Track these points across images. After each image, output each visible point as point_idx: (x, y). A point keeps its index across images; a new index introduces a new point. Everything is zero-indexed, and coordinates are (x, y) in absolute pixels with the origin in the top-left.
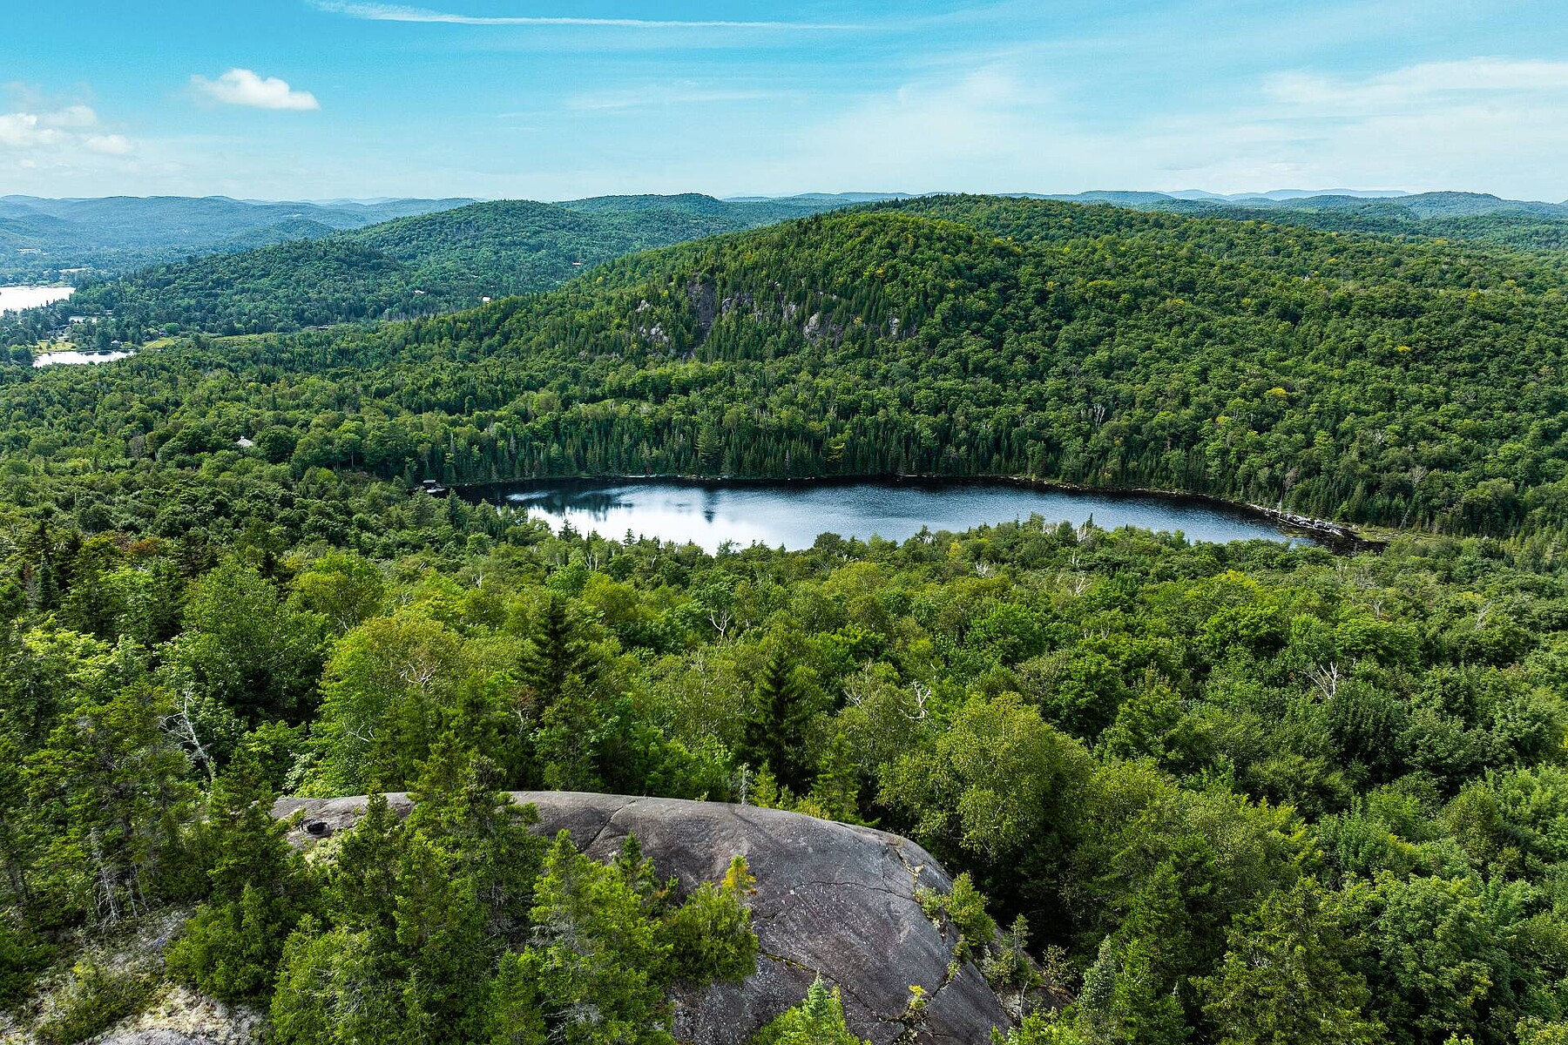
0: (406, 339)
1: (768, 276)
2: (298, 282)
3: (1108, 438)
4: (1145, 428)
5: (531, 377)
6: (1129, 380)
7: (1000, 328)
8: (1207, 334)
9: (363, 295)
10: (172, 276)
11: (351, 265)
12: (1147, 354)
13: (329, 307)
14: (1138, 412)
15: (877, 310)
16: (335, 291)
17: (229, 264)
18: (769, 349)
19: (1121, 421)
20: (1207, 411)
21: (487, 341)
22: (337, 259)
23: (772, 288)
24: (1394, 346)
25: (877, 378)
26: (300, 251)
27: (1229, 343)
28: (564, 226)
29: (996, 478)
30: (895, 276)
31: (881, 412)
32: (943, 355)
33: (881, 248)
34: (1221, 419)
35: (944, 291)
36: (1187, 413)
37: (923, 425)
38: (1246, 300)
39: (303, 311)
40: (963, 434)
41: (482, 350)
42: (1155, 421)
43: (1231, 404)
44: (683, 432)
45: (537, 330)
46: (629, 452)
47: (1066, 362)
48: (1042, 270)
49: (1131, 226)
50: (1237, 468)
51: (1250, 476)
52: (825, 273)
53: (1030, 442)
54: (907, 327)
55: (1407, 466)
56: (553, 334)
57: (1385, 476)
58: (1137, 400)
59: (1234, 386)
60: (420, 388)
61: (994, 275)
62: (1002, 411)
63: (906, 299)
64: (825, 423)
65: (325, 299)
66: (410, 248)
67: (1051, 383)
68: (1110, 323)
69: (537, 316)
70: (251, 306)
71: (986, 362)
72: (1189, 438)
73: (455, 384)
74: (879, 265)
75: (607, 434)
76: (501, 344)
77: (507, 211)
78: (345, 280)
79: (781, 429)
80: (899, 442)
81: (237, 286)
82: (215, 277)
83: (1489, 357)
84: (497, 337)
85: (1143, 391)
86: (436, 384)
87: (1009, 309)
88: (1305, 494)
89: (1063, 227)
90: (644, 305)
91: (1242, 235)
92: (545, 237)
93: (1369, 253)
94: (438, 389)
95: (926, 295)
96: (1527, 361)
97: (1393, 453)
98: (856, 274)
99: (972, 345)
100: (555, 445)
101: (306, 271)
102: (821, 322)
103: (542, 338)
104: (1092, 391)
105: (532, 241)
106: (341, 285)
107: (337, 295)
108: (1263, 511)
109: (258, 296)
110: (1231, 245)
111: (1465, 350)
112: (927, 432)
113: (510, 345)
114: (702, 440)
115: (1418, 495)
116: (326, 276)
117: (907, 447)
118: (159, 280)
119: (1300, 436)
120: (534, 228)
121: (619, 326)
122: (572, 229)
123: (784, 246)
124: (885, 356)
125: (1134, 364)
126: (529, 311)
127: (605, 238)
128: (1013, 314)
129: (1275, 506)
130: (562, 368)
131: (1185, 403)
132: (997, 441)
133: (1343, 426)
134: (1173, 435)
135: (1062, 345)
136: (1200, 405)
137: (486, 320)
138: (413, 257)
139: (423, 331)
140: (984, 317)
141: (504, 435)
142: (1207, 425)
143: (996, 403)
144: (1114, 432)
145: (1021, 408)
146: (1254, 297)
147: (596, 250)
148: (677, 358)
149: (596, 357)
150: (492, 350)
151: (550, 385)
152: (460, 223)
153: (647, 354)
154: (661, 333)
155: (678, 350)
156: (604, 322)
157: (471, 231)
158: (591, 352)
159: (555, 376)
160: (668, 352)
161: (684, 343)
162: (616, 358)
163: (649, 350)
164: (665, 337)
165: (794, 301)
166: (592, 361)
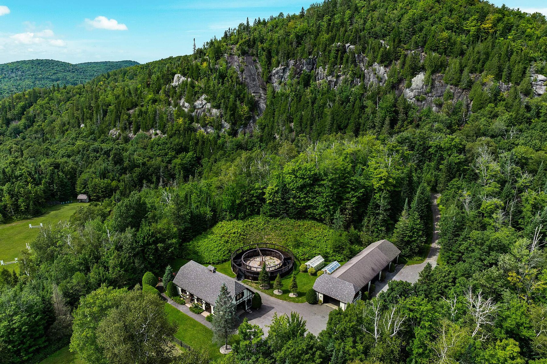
5: (57, 166)
21: (14, 124)
23: (345, 50)
28: (69, 71)
41: (8, 133)
45: (59, 114)
56: (77, 114)
69: (59, 103)
76: (26, 127)
77: (39, 64)
84: (23, 121)
90: (180, 79)
92: (60, 75)
102: (430, 83)
103: (65, 119)
113: (35, 127)
120: (53, 71)
121: (154, 101)
122: (73, 72)
126: (51, 99)
127: (91, 76)
130: (96, 150)
137: (11, 107)
148: (234, 133)
149: (131, 135)
150: (17, 132)
151: (84, 176)
152: (13, 69)
153: (195, 130)
154: (209, 106)
155: (234, 124)
156: (135, 99)
157: (20, 73)
158: (124, 129)
159: (89, 163)
160: (222, 126)
161: (240, 116)
162: (155, 134)
163: (196, 125)
164: (214, 111)
165: (381, 62)
166: (127, 140)
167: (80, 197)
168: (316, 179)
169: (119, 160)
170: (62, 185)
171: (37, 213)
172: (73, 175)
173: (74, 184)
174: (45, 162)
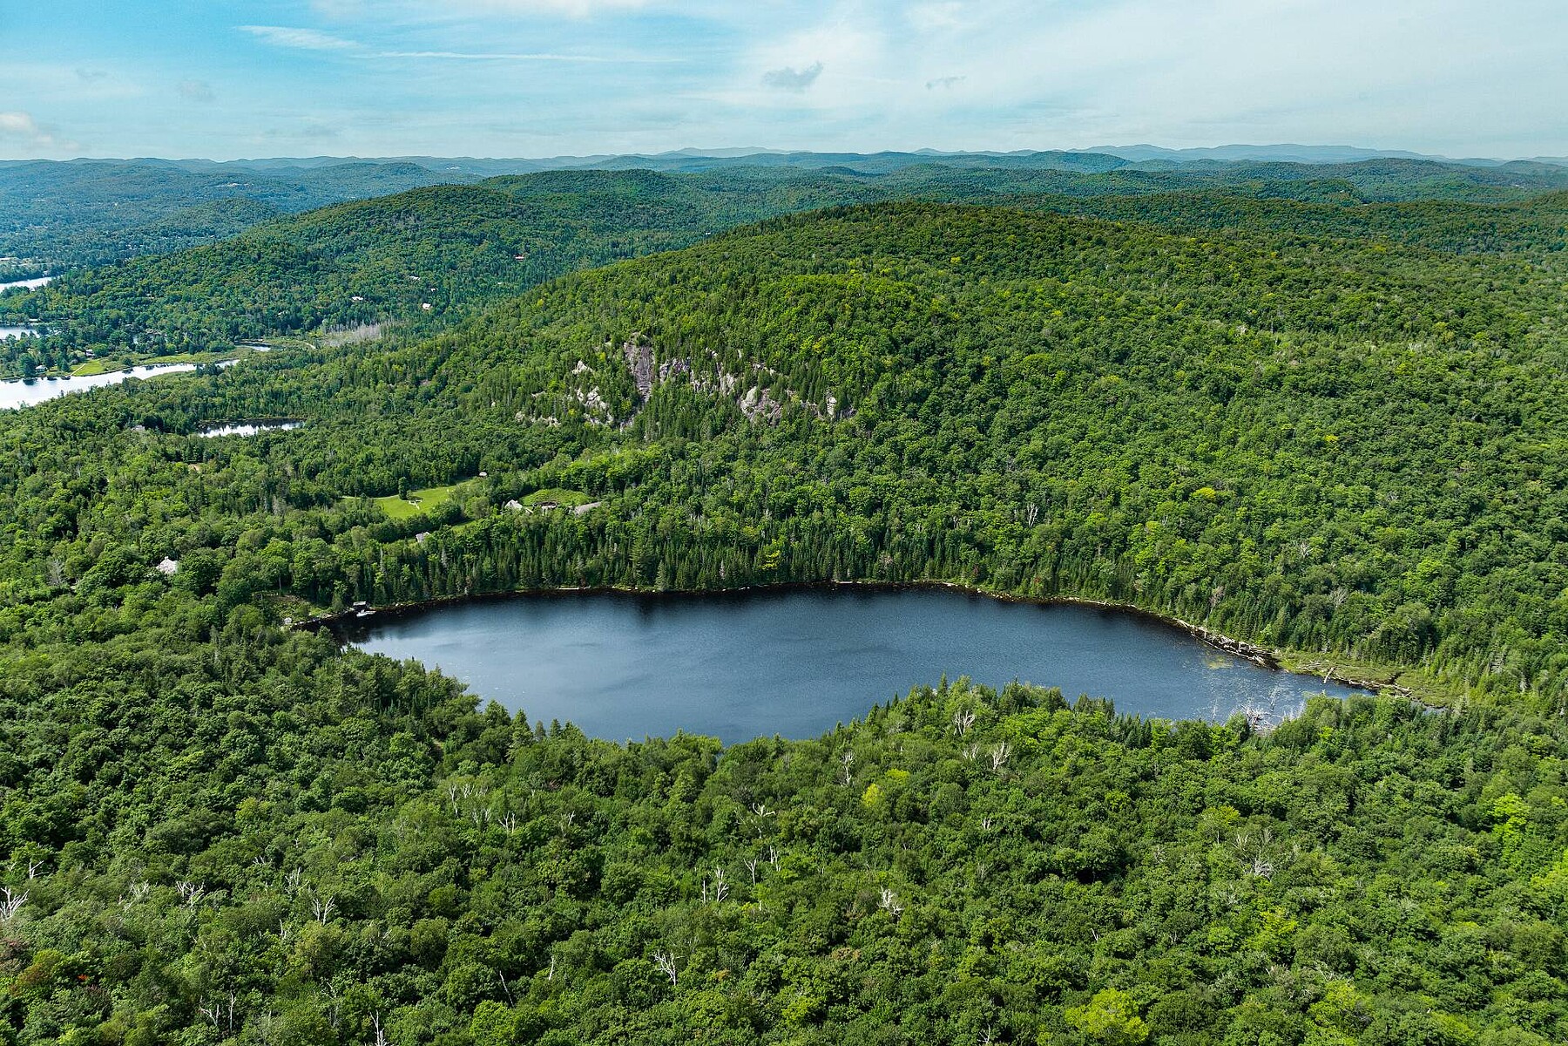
0: (341, 380)
1: (705, 345)
2: (232, 289)
3: (1040, 543)
4: (1076, 531)
5: (467, 449)
6: (1062, 473)
7: (936, 409)
8: (1140, 417)
9: (299, 304)
10: (99, 281)
11: (287, 267)
12: (1080, 445)
13: (264, 320)
14: (1070, 513)
15: (814, 388)
16: (271, 299)
17: (160, 268)
18: (706, 428)
19: (1052, 525)
20: (1138, 514)
21: (423, 387)
22: (272, 262)
23: (710, 357)
24: (1322, 434)
25: (813, 467)
26: (233, 254)
27: (1162, 429)
28: (507, 214)
29: (930, 584)
30: (832, 352)
31: (816, 514)
32: (880, 442)
33: (818, 320)
34: (1151, 524)
35: (881, 369)
36: (1118, 515)
37: (857, 527)
38: (1181, 373)
39: (237, 326)
40: (898, 538)
41: (418, 397)
42: (1086, 525)
43: (1161, 506)
44: (617, 540)
45: (474, 376)
46: (562, 562)
47: (1001, 452)
48: (980, 340)
49: (1074, 243)
50: (1165, 580)
51: (1177, 591)
52: (763, 344)
53: (963, 545)
54: (843, 407)
55: (1329, 587)
56: (490, 390)
57: (1308, 599)
58: (1069, 499)
59: (1165, 485)
60: (352, 466)
61: (930, 349)
62: (937, 510)
63: (843, 379)
64: (760, 527)
65: (260, 310)
66: (348, 239)
67: (986, 478)
68: (1044, 403)
70: (183, 318)
71: (922, 452)
72: (1117, 544)
73: (388, 462)
74: (816, 339)
75: (541, 543)
76: (439, 390)
78: (281, 286)
79: (716, 537)
80: (833, 548)
81: (169, 291)
82: (145, 281)
83: (1413, 449)
84: (434, 382)
85: (1074, 488)
86: (369, 460)
87: (945, 388)
88: (1229, 614)
89: (1007, 245)
90: (581, 367)
91: (1183, 257)
92: (487, 227)
93: (1307, 282)
94: (371, 467)
95: (863, 374)
96: (1448, 454)
97: (1316, 571)
98: (792, 348)
99: (908, 429)
100: (488, 559)
101: (240, 277)
102: (759, 396)
103: (478, 394)
104: (1025, 485)
105: (474, 232)
106: (277, 292)
107: (272, 304)
108: (1190, 628)
109: (190, 305)
110: (1172, 269)
111: (1390, 440)
112: (861, 538)
113: (447, 392)
114: (636, 553)
115: (1338, 619)
116: (260, 281)
117: (842, 553)
118: (86, 286)
119: (1226, 547)
120: (475, 217)
121: (556, 388)
123: (721, 311)
124: (821, 439)
125: (1068, 455)
127: (549, 227)
128: (950, 393)
129: (1200, 624)
131: (1116, 503)
132: (931, 543)
133: (1270, 532)
134: (1104, 540)
135: (997, 430)
136: (1130, 507)
138: (351, 249)
139: (358, 371)
140: (920, 397)
141: (435, 548)
142: (1136, 530)
143: (932, 500)
144: (1047, 537)
145: (955, 507)
146: (1188, 369)
147: (539, 242)
148: (615, 425)
149: (533, 420)
150: (428, 396)
151: (486, 458)
152: (399, 212)
153: (585, 420)
154: (599, 398)
155: (616, 418)
156: (541, 383)
157: (411, 221)
158: (528, 414)
159: (491, 447)
160: (606, 419)
161: (622, 411)
162: (553, 422)
163: (587, 416)
164: (602, 404)
165: (732, 373)
166: (529, 424)
167: (482, 474)
168: (581, 471)
169: (512, 447)
170: (469, 463)
171: (452, 483)
172: (478, 457)
173: (478, 464)
174: (458, 445)
